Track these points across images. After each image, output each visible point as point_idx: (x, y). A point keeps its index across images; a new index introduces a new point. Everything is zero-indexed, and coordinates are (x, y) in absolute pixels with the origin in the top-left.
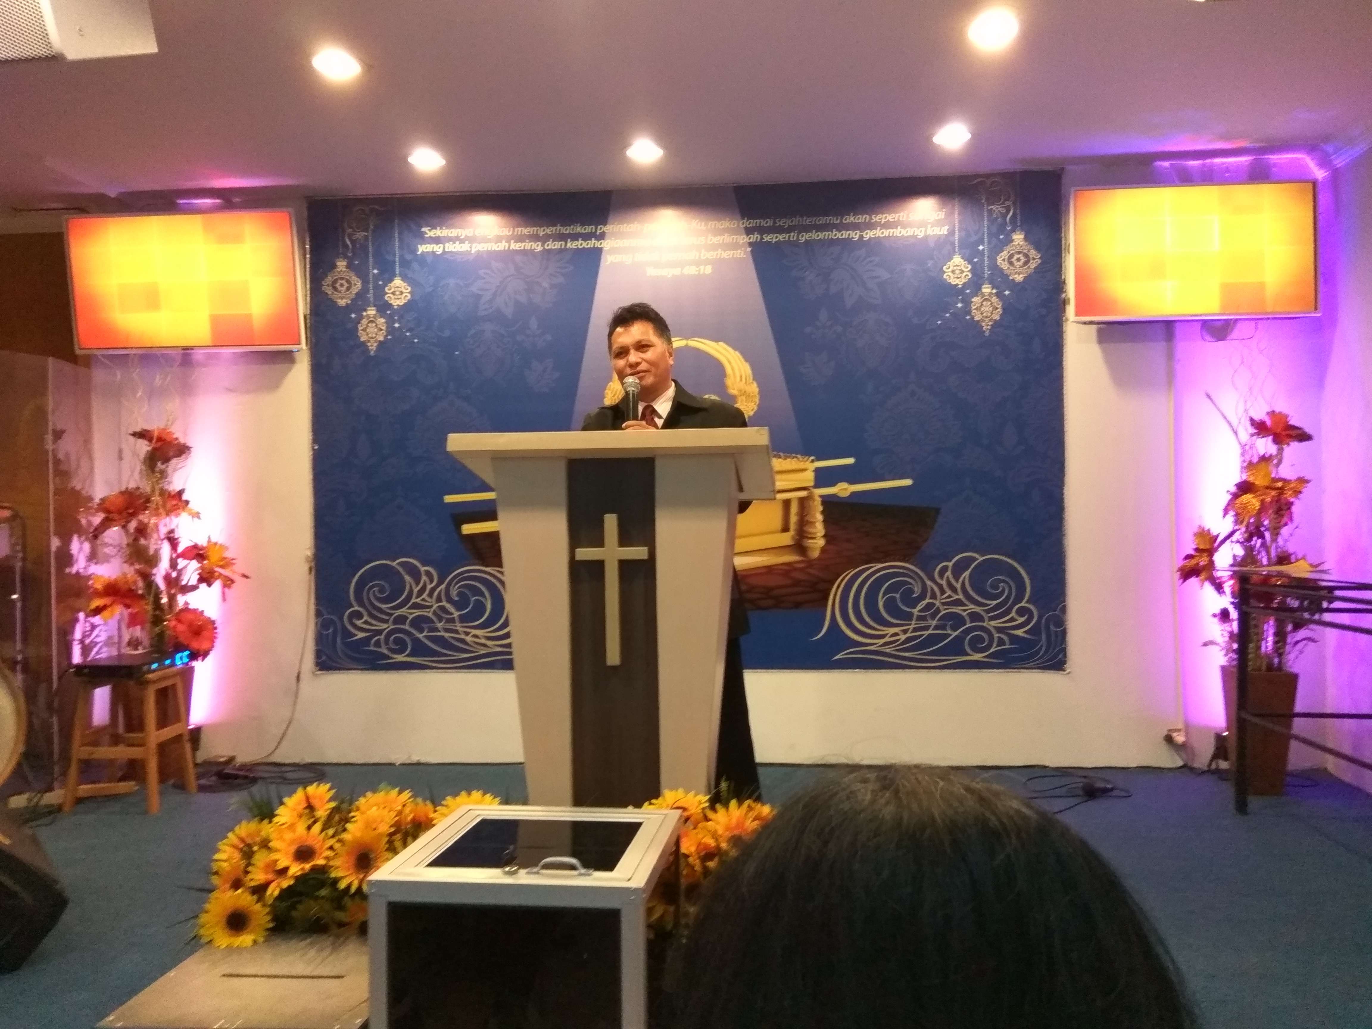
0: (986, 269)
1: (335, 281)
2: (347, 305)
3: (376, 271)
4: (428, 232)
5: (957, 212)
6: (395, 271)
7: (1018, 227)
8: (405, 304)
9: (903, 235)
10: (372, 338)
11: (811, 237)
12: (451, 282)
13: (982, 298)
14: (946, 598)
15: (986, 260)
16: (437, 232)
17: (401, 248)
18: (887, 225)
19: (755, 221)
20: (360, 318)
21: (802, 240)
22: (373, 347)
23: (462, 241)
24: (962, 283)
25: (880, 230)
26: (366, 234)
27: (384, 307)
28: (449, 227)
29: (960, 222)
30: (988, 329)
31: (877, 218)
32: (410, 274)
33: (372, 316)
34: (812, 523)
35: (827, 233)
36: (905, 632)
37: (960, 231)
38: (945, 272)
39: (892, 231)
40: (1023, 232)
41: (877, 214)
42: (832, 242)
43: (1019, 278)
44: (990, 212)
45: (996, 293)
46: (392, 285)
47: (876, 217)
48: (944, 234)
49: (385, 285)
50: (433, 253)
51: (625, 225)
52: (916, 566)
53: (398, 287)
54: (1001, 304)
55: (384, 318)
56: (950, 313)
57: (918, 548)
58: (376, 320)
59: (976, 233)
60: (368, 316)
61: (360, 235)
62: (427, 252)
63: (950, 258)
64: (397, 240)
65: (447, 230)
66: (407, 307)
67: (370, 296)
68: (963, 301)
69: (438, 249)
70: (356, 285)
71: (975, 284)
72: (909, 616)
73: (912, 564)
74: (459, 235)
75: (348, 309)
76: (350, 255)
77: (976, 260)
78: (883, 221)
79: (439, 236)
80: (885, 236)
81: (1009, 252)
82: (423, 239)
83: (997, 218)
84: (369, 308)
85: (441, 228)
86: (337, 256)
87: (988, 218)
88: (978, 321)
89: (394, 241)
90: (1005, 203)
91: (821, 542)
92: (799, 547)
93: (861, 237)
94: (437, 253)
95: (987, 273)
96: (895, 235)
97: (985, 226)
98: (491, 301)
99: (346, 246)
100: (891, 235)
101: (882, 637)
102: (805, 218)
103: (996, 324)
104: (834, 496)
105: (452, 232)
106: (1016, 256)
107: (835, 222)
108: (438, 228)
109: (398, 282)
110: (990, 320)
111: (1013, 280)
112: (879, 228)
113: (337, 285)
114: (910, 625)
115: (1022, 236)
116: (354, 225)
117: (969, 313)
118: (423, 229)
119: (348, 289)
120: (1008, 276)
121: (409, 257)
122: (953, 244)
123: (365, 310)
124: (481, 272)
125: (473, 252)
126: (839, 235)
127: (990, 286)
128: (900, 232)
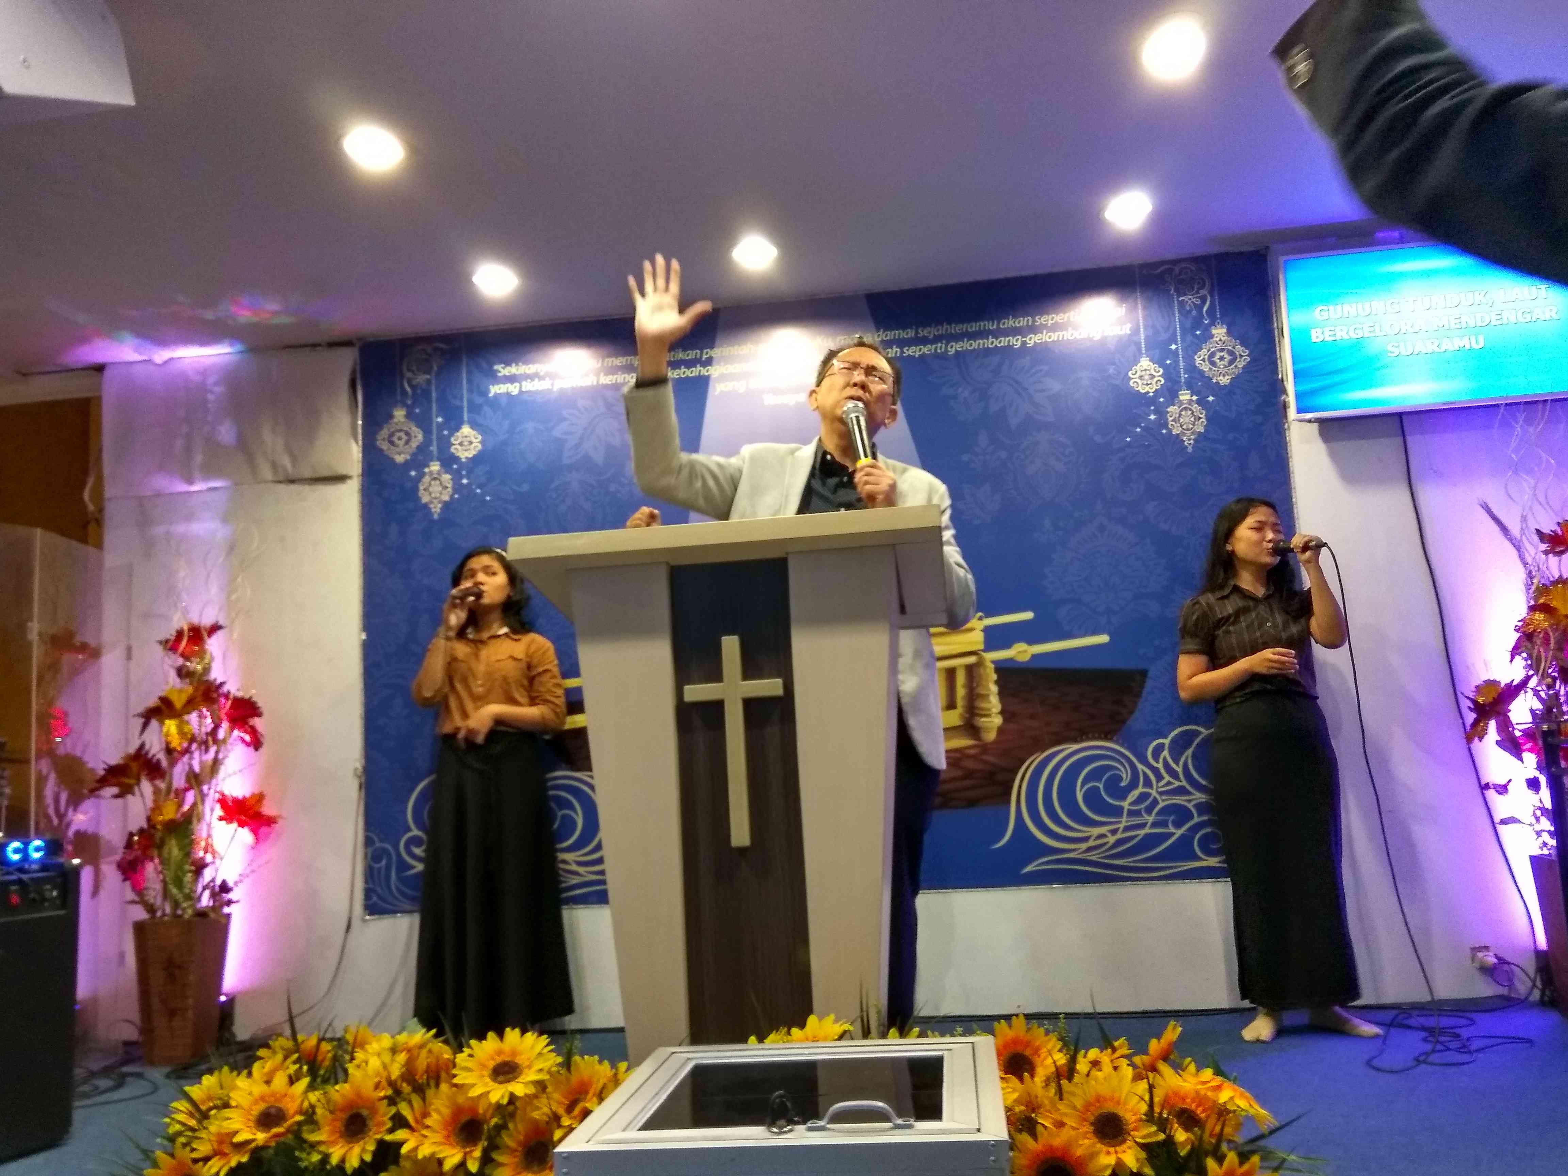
0: (1182, 371)
1: (392, 435)
2: (406, 462)
3: (440, 420)
4: (501, 370)
5: (1140, 306)
6: (462, 418)
7: (1217, 319)
8: (474, 456)
9: (1075, 338)
10: (435, 498)
11: (962, 347)
12: (529, 427)
13: (1179, 407)
14: (1162, 787)
15: (1181, 362)
16: (513, 370)
17: (470, 391)
18: (1055, 328)
19: (893, 333)
20: (422, 475)
21: (952, 351)
22: (436, 509)
23: (541, 378)
24: (1153, 390)
25: (1047, 333)
26: (428, 377)
27: (449, 461)
28: (526, 363)
29: (1145, 318)
30: (1190, 444)
31: (1042, 319)
32: (480, 420)
33: (435, 472)
34: (986, 697)
35: (981, 342)
36: (1114, 832)
37: (1145, 329)
38: (1130, 379)
39: (1061, 334)
40: (1224, 326)
41: (1042, 315)
42: (987, 352)
43: (1225, 381)
44: (1182, 304)
45: (1197, 399)
46: (458, 434)
47: (1040, 319)
48: (1126, 334)
49: (451, 434)
50: (508, 394)
51: (736, 347)
52: (1122, 745)
53: (466, 437)
54: (1204, 412)
55: (449, 473)
56: (1141, 427)
57: (1124, 722)
58: (441, 476)
59: (1167, 329)
60: (431, 473)
61: (421, 379)
62: (501, 394)
63: (1136, 362)
64: (465, 382)
65: (524, 367)
66: (476, 460)
67: (434, 448)
68: (1155, 412)
69: (513, 389)
70: (416, 437)
71: (1170, 391)
72: (1117, 812)
73: (1117, 742)
74: (539, 371)
75: (407, 466)
76: (409, 402)
77: (1168, 362)
78: (1050, 322)
79: (515, 374)
80: (1053, 341)
81: (1209, 350)
82: (495, 378)
83: (1190, 312)
84: (432, 463)
85: (517, 365)
86: (395, 405)
87: (1180, 312)
88: (1178, 434)
89: (461, 383)
90: (1201, 291)
91: (998, 720)
92: (970, 727)
93: (1024, 343)
94: (513, 394)
95: (1184, 376)
96: (1065, 338)
97: (1177, 320)
98: (578, 446)
99: (404, 392)
100: (1060, 339)
101: (1086, 839)
102: (953, 325)
103: (1201, 438)
104: (1011, 660)
105: (529, 368)
106: (1219, 355)
107: (991, 328)
108: (514, 365)
109: (466, 430)
110: (1193, 433)
111: (1217, 383)
112: (1045, 332)
113: (395, 439)
114: (1120, 822)
115: (1225, 330)
116: (414, 368)
117: (1165, 425)
118: (496, 367)
119: (407, 442)
120: (1210, 379)
121: (478, 400)
122: (1138, 344)
123: (428, 466)
124: (565, 413)
125: (555, 389)
126: (996, 343)
127: (1189, 392)
128: (1072, 335)
